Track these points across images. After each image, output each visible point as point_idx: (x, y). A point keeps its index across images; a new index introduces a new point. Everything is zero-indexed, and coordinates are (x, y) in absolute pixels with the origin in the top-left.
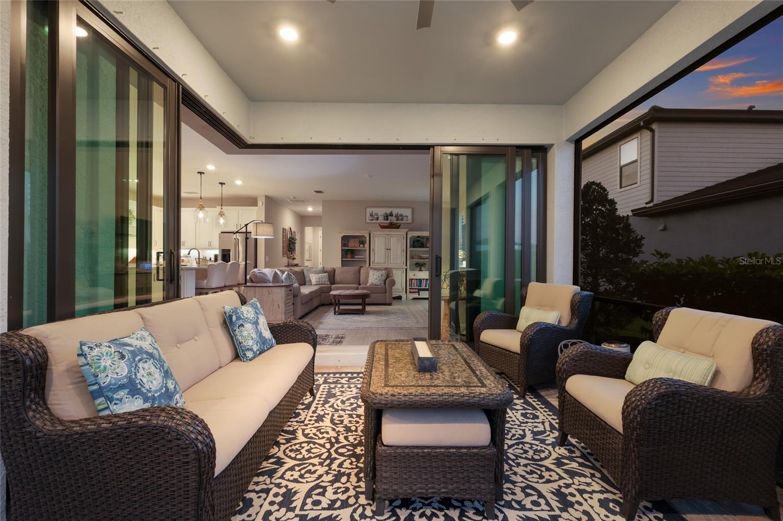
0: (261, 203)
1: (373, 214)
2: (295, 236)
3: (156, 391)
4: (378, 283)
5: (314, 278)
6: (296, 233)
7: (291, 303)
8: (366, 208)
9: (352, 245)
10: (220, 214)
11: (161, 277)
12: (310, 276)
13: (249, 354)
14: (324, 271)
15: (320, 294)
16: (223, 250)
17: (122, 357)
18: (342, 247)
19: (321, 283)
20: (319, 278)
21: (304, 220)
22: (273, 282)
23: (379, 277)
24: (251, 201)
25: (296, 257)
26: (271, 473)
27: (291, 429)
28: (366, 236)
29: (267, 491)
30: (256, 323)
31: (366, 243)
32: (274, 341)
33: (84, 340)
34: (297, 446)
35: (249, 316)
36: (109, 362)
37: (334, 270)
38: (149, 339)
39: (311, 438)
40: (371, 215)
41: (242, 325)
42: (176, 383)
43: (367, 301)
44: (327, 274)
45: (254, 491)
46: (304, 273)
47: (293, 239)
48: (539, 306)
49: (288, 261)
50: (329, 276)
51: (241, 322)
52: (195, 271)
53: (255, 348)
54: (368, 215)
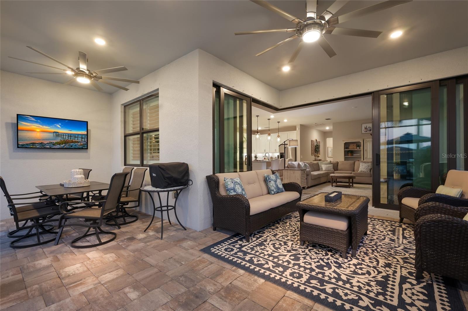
0: (298, 128)
1: (367, 128)
2: (320, 144)
3: (240, 193)
4: (365, 171)
5: (324, 167)
6: (320, 142)
7: (305, 179)
8: (362, 124)
9: (351, 148)
10: (278, 136)
11: (246, 164)
12: (322, 166)
13: (273, 192)
14: (330, 163)
15: (327, 176)
16: (281, 153)
17: (232, 183)
18: (344, 149)
19: (328, 170)
20: (327, 167)
21: (325, 135)
22: (298, 168)
23: (366, 167)
24: (293, 128)
25: (320, 156)
26: (273, 229)
27: (286, 221)
28: (361, 141)
29: (270, 232)
30: (276, 181)
31: (361, 146)
32: (283, 189)
33: (225, 177)
34: (285, 226)
35: (273, 178)
36: (230, 183)
37: (338, 163)
38: (239, 180)
39: (292, 225)
40: (366, 128)
41: (270, 181)
42: (245, 193)
43: (355, 180)
44: (332, 165)
45: (267, 231)
46: (318, 164)
47: (318, 146)
48: (453, 185)
49: (315, 158)
50: (334, 166)
51: (270, 180)
52: (266, 163)
53: (275, 190)
54: (363, 128)
